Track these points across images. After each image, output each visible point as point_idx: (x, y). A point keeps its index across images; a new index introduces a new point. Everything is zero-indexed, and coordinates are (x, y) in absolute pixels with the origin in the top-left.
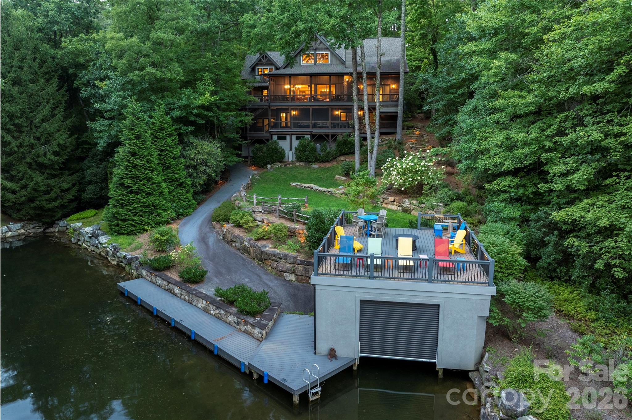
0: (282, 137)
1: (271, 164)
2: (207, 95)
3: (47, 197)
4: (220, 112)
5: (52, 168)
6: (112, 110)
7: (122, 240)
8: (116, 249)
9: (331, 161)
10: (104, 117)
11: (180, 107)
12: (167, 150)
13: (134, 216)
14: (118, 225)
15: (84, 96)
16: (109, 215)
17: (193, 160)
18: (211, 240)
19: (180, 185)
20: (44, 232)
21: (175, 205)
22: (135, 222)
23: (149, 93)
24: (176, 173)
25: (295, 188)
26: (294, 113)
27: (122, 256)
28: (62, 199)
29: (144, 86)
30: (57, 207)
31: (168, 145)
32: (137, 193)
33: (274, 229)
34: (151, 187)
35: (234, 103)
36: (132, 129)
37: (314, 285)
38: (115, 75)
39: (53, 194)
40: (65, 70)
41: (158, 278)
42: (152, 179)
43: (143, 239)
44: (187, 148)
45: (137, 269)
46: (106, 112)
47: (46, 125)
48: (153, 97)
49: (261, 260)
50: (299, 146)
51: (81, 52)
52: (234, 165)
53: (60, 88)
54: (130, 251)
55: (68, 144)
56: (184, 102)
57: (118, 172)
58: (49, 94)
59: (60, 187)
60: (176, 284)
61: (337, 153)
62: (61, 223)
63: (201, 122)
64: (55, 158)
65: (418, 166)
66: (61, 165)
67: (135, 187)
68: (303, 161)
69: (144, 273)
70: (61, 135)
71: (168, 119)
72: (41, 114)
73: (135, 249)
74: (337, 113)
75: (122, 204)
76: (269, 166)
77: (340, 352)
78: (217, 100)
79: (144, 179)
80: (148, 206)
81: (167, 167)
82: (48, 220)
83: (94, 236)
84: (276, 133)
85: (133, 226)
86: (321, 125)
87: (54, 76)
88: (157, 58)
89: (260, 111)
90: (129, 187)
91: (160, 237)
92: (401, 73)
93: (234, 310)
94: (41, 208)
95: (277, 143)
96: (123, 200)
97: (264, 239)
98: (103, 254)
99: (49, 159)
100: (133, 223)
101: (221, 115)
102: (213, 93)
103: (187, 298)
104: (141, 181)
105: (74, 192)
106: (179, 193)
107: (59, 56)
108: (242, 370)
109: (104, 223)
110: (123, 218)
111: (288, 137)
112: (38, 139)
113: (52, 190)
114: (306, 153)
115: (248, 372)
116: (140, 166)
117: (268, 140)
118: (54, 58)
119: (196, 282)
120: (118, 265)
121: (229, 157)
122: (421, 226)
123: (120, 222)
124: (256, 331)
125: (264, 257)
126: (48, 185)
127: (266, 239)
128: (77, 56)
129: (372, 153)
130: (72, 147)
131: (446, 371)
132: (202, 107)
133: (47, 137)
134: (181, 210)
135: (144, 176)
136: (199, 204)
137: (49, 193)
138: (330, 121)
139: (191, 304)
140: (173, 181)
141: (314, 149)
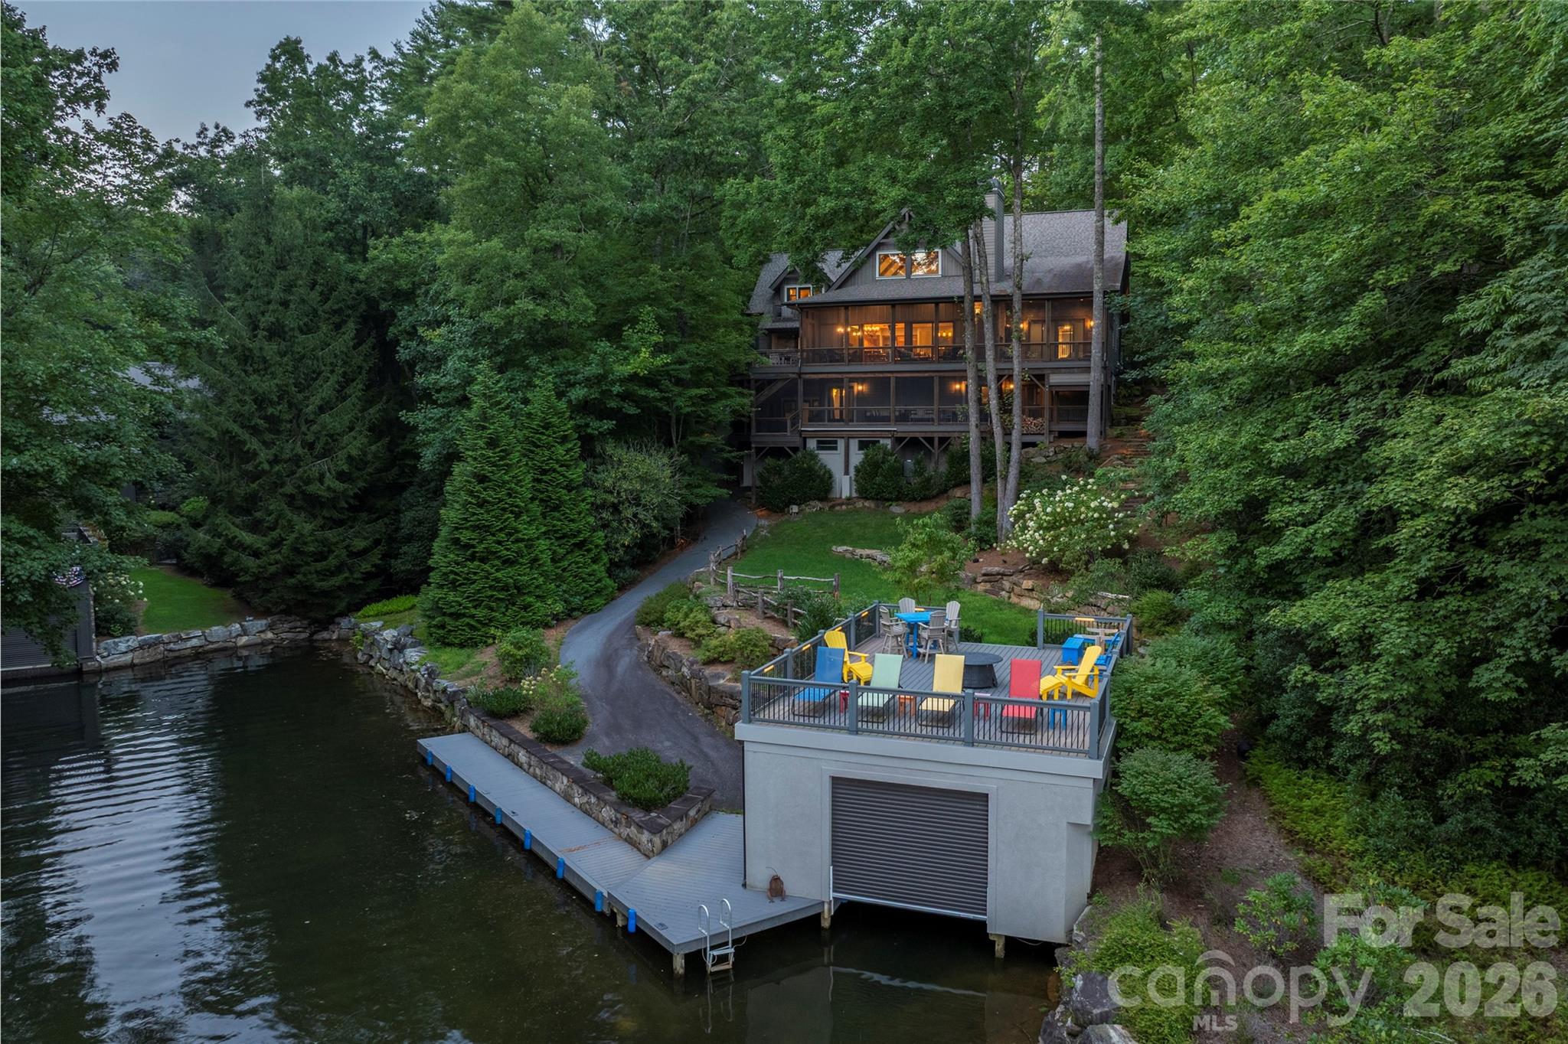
0: (828, 444)
1: (799, 505)
2: (645, 353)
3: (319, 566)
4: (676, 390)
5: (335, 507)
6: (447, 388)
7: (448, 656)
8: (432, 674)
9: (934, 497)
10: (434, 402)
11: (588, 379)
12: (554, 471)
13: (475, 607)
14: (442, 626)
15: (403, 357)
16: (427, 606)
17: (611, 493)
18: (623, 664)
19: (580, 545)
20: (310, 639)
21: (564, 587)
22: (479, 621)
23: (525, 352)
24: (572, 521)
25: (842, 558)
26: (859, 388)
27: (441, 688)
28: (352, 573)
29: (516, 336)
30: (339, 588)
31: (558, 461)
32: (483, 560)
33: (740, 639)
34: (514, 547)
35: (709, 369)
36: (484, 428)
37: (741, 742)
38: (460, 315)
39: (332, 562)
40: (372, 303)
41: (494, 732)
42: (517, 531)
43: (487, 656)
44: (600, 468)
45: (462, 716)
46: (438, 391)
47: (326, 418)
48: (533, 360)
49: (710, 706)
50: (863, 463)
51: (405, 266)
52: (709, 505)
53: (359, 341)
54: (458, 679)
55: (369, 457)
56: (593, 370)
57: (450, 514)
58: (336, 356)
59: (347, 547)
60: (524, 743)
61: (948, 480)
62: (344, 623)
63: (632, 410)
64: (339, 486)
65: (1083, 509)
66: (351, 501)
67: (480, 548)
68: (872, 499)
69: (472, 721)
70: (355, 438)
71: (562, 405)
72: (319, 396)
73: (467, 675)
74: (958, 387)
75: (453, 582)
76: (795, 509)
77: (790, 886)
78: (667, 364)
79: (501, 530)
80: (505, 588)
81: (552, 507)
82: (321, 615)
83: (398, 647)
84: (813, 435)
85: (472, 627)
86: (920, 414)
87: (349, 316)
88: (540, 279)
89: (780, 385)
90: (467, 546)
91: (514, 651)
92: (1095, 294)
93: (613, 796)
94: (306, 588)
95: (814, 457)
96: (456, 574)
97: (721, 663)
98: (411, 685)
99: (329, 488)
100: (473, 622)
101: (680, 395)
102: (658, 349)
103: (538, 771)
104: (493, 535)
105: (375, 558)
106: (577, 563)
107: (362, 277)
108: (598, 909)
109: (420, 623)
110: (453, 610)
111: (841, 444)
112: (311, 446)
113: (331, 551)
114: (878, 479)
115: (607, 911)
116: (493, 504)
117: (795, 450)
118: (353, 280)
119: (563, 742)
120: (434, 708)
121: (699, 486)
122: (1045, 642)
123: (447, 619)
124: (645, 837)
125: (714, 699)
126: (324, 542)
127: (726, 663)
128: (397, 276)
129: (1005, 478)
130: (377, 464)
131: (1011, 942)
132: (634, 377)
133: (327, 443)
134: (577, 600)
135: (499, 525)
136: (623, 588)
137: (325, 558)
138: (935, 407)
139: (545, 784)
140: (564, 536)
141: (899, 471)
